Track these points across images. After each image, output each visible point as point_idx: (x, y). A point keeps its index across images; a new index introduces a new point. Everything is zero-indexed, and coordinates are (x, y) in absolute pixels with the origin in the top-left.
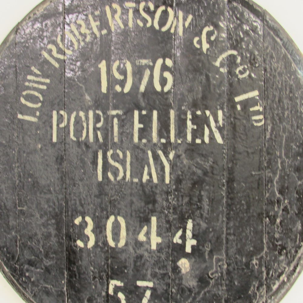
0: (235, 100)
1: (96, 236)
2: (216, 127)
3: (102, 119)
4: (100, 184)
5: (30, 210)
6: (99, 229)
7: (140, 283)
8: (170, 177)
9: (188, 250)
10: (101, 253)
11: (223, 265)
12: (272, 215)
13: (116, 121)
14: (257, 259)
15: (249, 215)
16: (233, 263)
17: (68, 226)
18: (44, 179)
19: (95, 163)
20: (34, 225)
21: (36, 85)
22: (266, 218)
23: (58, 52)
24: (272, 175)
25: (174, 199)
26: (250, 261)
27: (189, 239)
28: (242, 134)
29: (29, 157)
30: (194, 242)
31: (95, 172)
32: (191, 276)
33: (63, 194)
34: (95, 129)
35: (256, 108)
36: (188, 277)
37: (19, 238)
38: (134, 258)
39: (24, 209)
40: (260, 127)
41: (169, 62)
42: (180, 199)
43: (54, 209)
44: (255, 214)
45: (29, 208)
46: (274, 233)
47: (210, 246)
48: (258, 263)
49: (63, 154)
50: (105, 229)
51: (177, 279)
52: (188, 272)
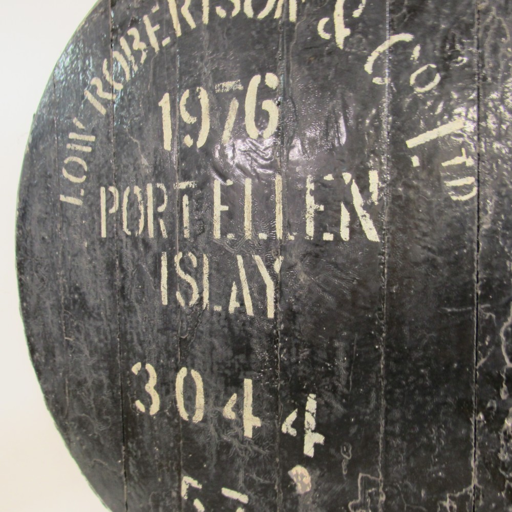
0: (406, 145)
1: (161, 397)
2: (365, 207)
3: (166, 198)
4: (165, 311)
5: (78, 343)
6: (165, 386)
7: (226, 492)
8: (276, 307)
9: (309, 451)
10: (168, 426)
11: (378, 494)
12: (492, 408)
13: (185, 199)
14: (452, 498)
15: (436, 400)
16: (399, 494)
17: (124, 374)
18: (93, 296)
19: (157, 274)
20: (83, 366)
21: (79, 147)
22: (477, 413)
23: (104, 89)
24: (494, 316)
25: (282, 349)
26: (437, 500)
27: (310, 430)
28: (422, 220)
29: (74, 260)
30: (320, 439)
31: (158, 290)
32: (314, 502)
33: (116, 323)
34: (157, 215)
35: (458, 160)
36: (308, 503)
37: (67, 382)
38: (217, 445)
39: (71, 340)
40: (466, 203)
41: (272, 80)
42: (294, 350)
43: (106, 345)
44: (450, 400)
45: (77, 339)
46: (499, 451)
47: (350, 451)
48: (455, 506)
49: (114, 258)
50: (174, 388)
51: (289, 501)
52: (309, 493)
